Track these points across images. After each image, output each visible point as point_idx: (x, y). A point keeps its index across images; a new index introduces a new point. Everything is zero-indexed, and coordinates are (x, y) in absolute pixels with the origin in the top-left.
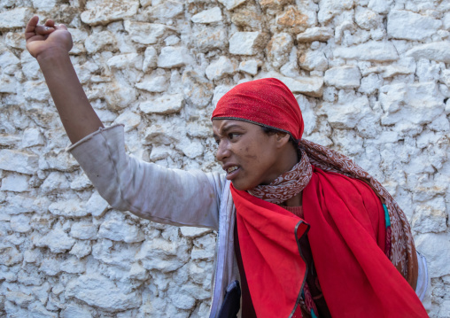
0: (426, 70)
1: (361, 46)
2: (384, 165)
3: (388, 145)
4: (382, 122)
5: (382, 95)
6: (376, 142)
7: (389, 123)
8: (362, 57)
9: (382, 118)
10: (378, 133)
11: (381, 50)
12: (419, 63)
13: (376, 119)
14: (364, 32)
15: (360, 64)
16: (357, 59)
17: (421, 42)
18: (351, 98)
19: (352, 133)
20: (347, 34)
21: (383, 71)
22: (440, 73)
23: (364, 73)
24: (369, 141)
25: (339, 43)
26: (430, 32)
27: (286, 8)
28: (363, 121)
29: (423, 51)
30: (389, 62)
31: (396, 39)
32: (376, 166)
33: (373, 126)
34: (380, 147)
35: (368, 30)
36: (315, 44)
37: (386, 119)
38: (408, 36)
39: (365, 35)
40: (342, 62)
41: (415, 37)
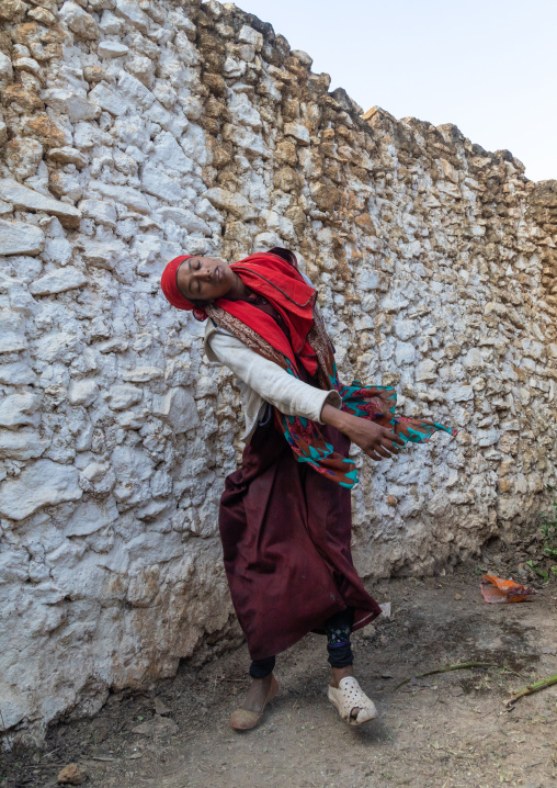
0: (174, 231)
1: (119, 187)
2: (140, 314)
3: (144, 295)
4: (138, 270)
5: (137, 243)
6: (132, 289)
7: (145, 272)
8: (121, 199)
9: (139, 266)
10: (135, 280)
11: (137, 199)
12: (167, 223)
13: (133, 266)
14: (121, 175)
15: (119, 205)
16: (115, 198)
17: (170, 204)
18: (108, 237)
19: (109, 275)
20: (107, 170)
21: (141, 219)
22: (184, 237)
23: (122, 215)
24: (125, 287)
25: (96, 177)
26: (178, 198)
27: (38, 112)
28: (121, 264)
29: (173, 212)
30: (144, 213)
31: (148, 193)
32: (132, 315)
33: (131, 272)
34: (135, 296)
35: (126, 175)
36: (72, 166)
37: (142, 267)
38: (161, 194)
39: (122, 179)
40: (100, 196)
41: (167, 197)
